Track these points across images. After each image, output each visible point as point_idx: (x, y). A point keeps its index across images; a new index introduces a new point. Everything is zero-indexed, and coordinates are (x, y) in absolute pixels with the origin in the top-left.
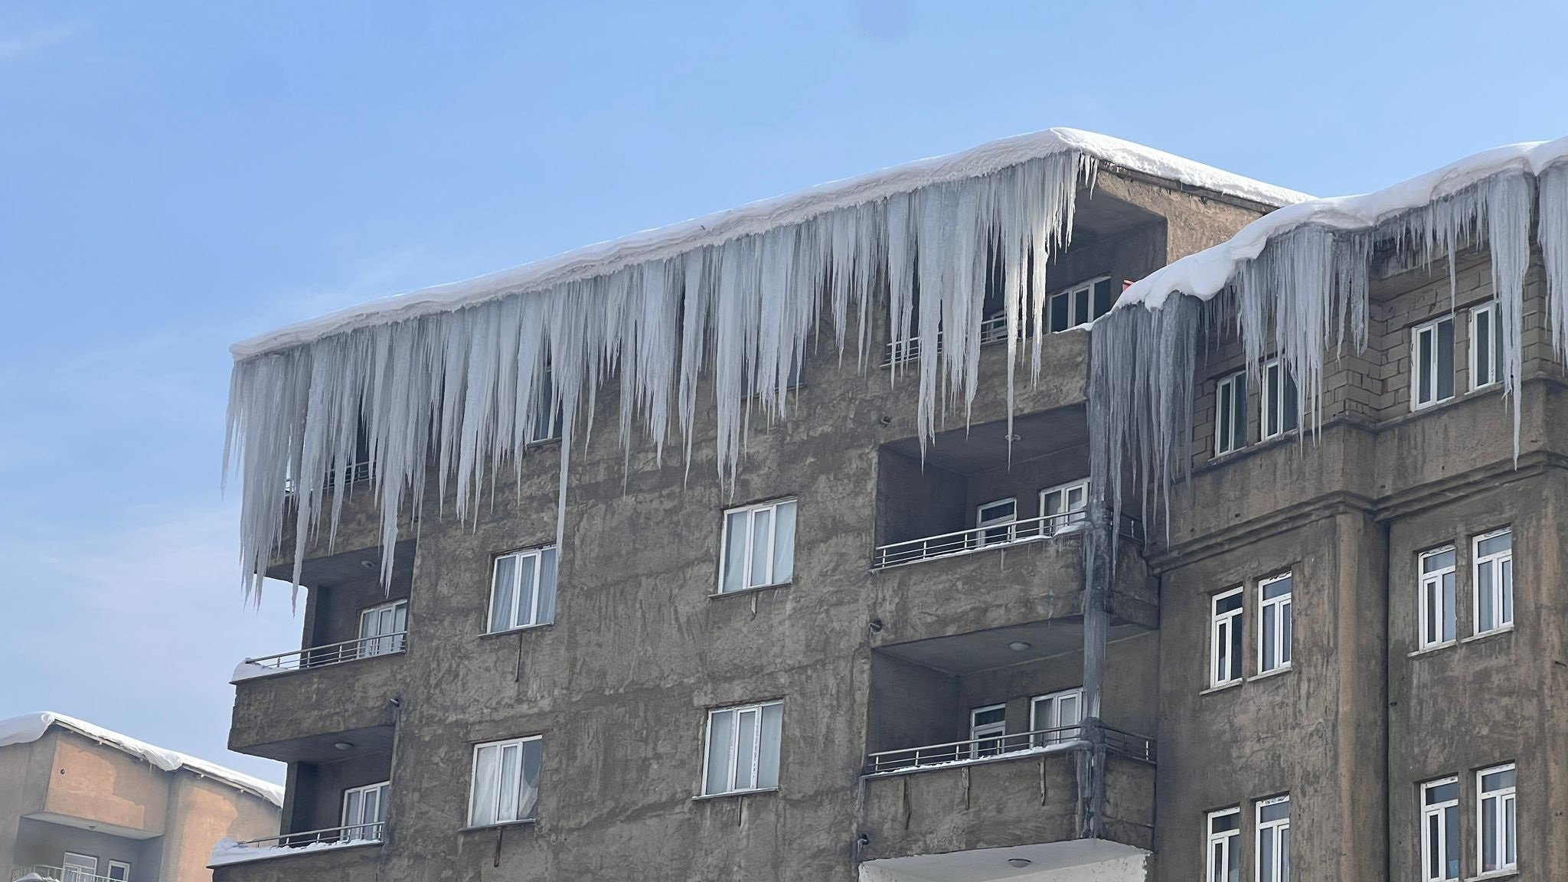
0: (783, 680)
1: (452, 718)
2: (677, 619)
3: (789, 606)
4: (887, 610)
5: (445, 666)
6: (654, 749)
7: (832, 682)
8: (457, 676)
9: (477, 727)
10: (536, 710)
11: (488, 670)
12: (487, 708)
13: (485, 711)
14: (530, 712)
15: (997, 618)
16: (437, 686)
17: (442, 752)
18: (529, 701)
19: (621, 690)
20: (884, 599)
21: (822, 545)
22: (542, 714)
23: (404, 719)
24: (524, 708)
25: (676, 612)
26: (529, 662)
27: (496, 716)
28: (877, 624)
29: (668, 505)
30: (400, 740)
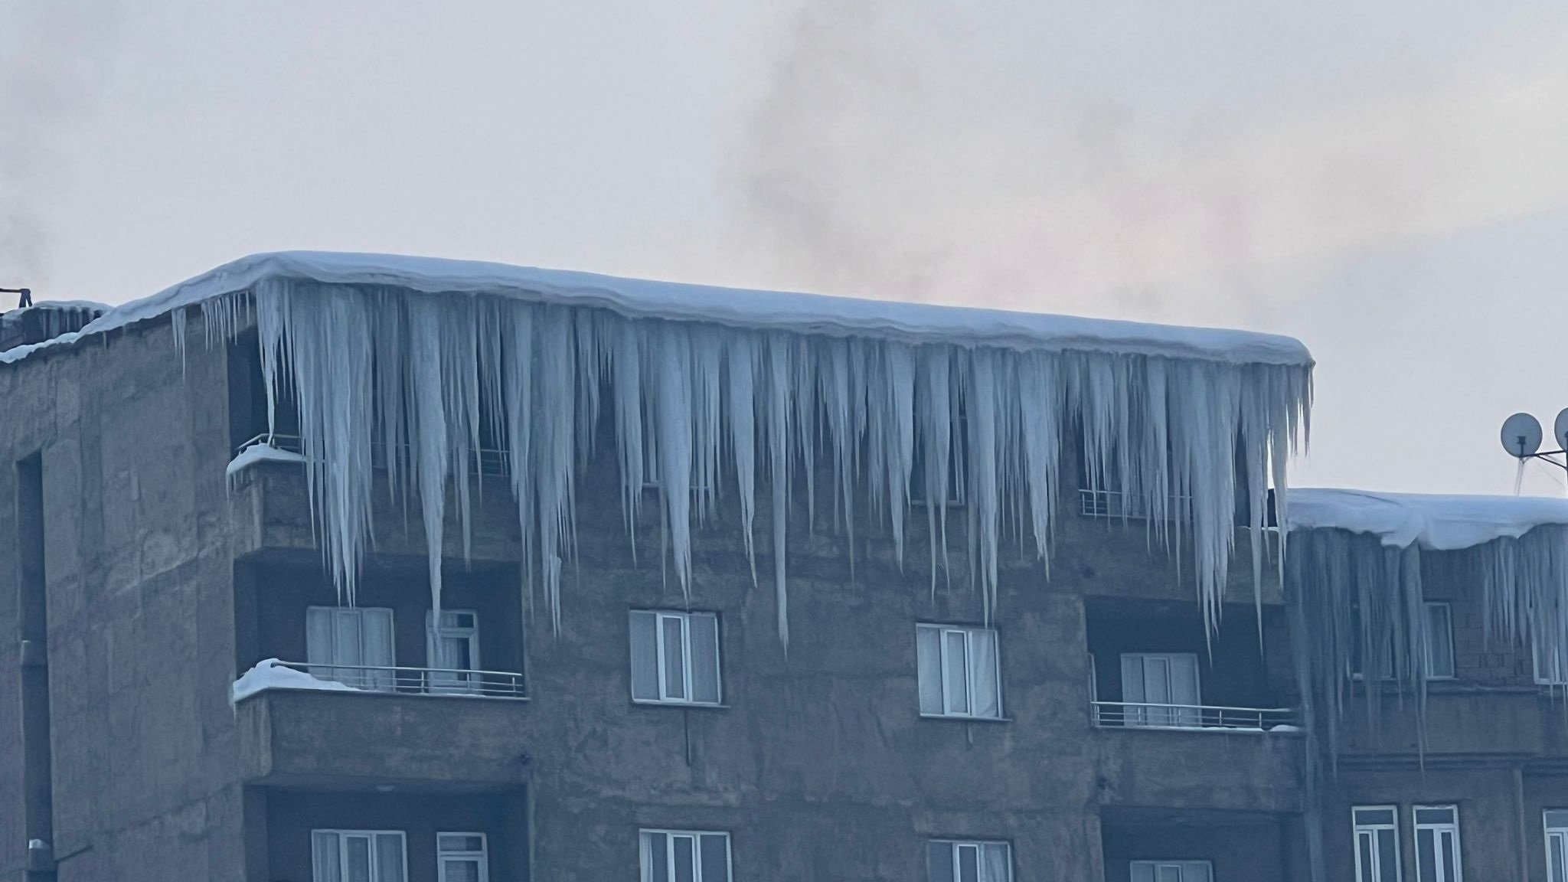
0: (1012, 821)
1: (607, 792)
2: (881, 733)
3: (1008, 745)
4: (1112, 768)
5: (587, 729)
6: (875, 870)
7: (1065, 833)
8: (605, 743)
9: (645, 809)
10: (720, 803)
11: (647, 744)
12: (654, 789)
13: (653, 792)
14: (712, 803)
15: (1221, 799)
16: (580, 748)
17: (601, 830)
18: (709, 791)
19: (825, 799)
20: (1108, 758)
21: (1036, 688)
22: (727, 808)
23: (538, 780)
24: (704, 798)
25: (879, 725)
26: (701, 745)
27: (667, 800)
28: (1101, 782)
29: (854, 601)
30: (537, 805)
